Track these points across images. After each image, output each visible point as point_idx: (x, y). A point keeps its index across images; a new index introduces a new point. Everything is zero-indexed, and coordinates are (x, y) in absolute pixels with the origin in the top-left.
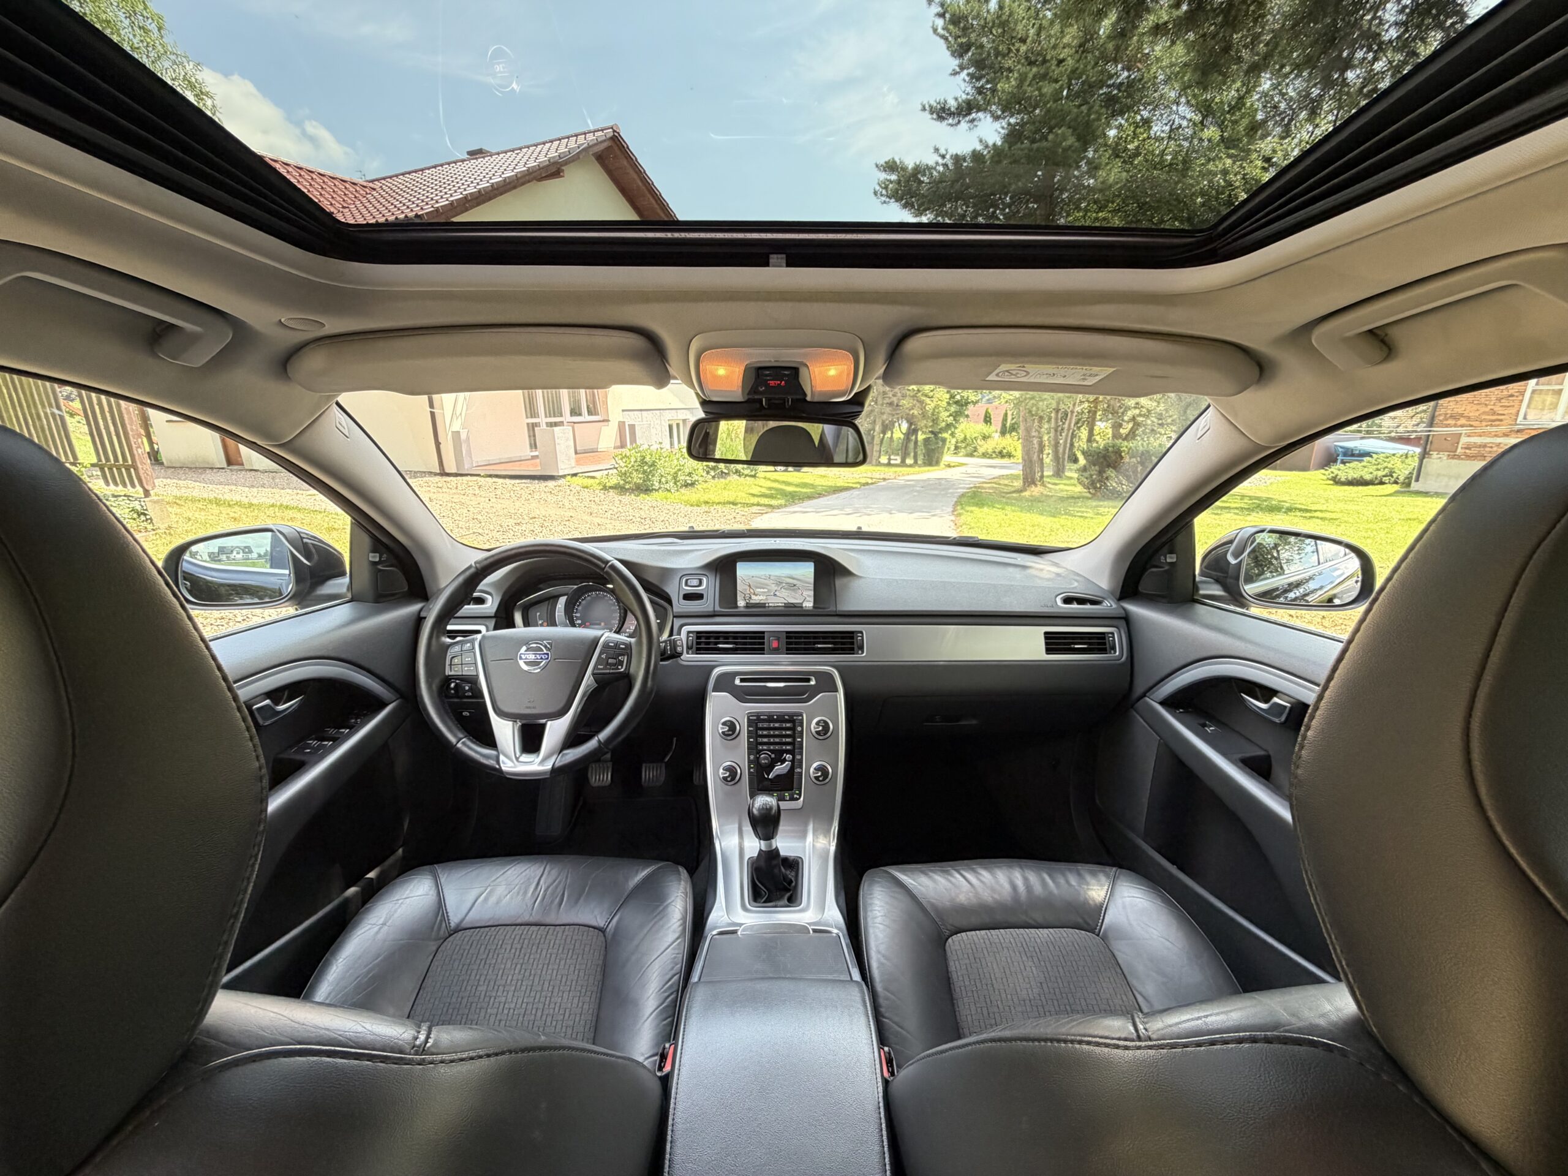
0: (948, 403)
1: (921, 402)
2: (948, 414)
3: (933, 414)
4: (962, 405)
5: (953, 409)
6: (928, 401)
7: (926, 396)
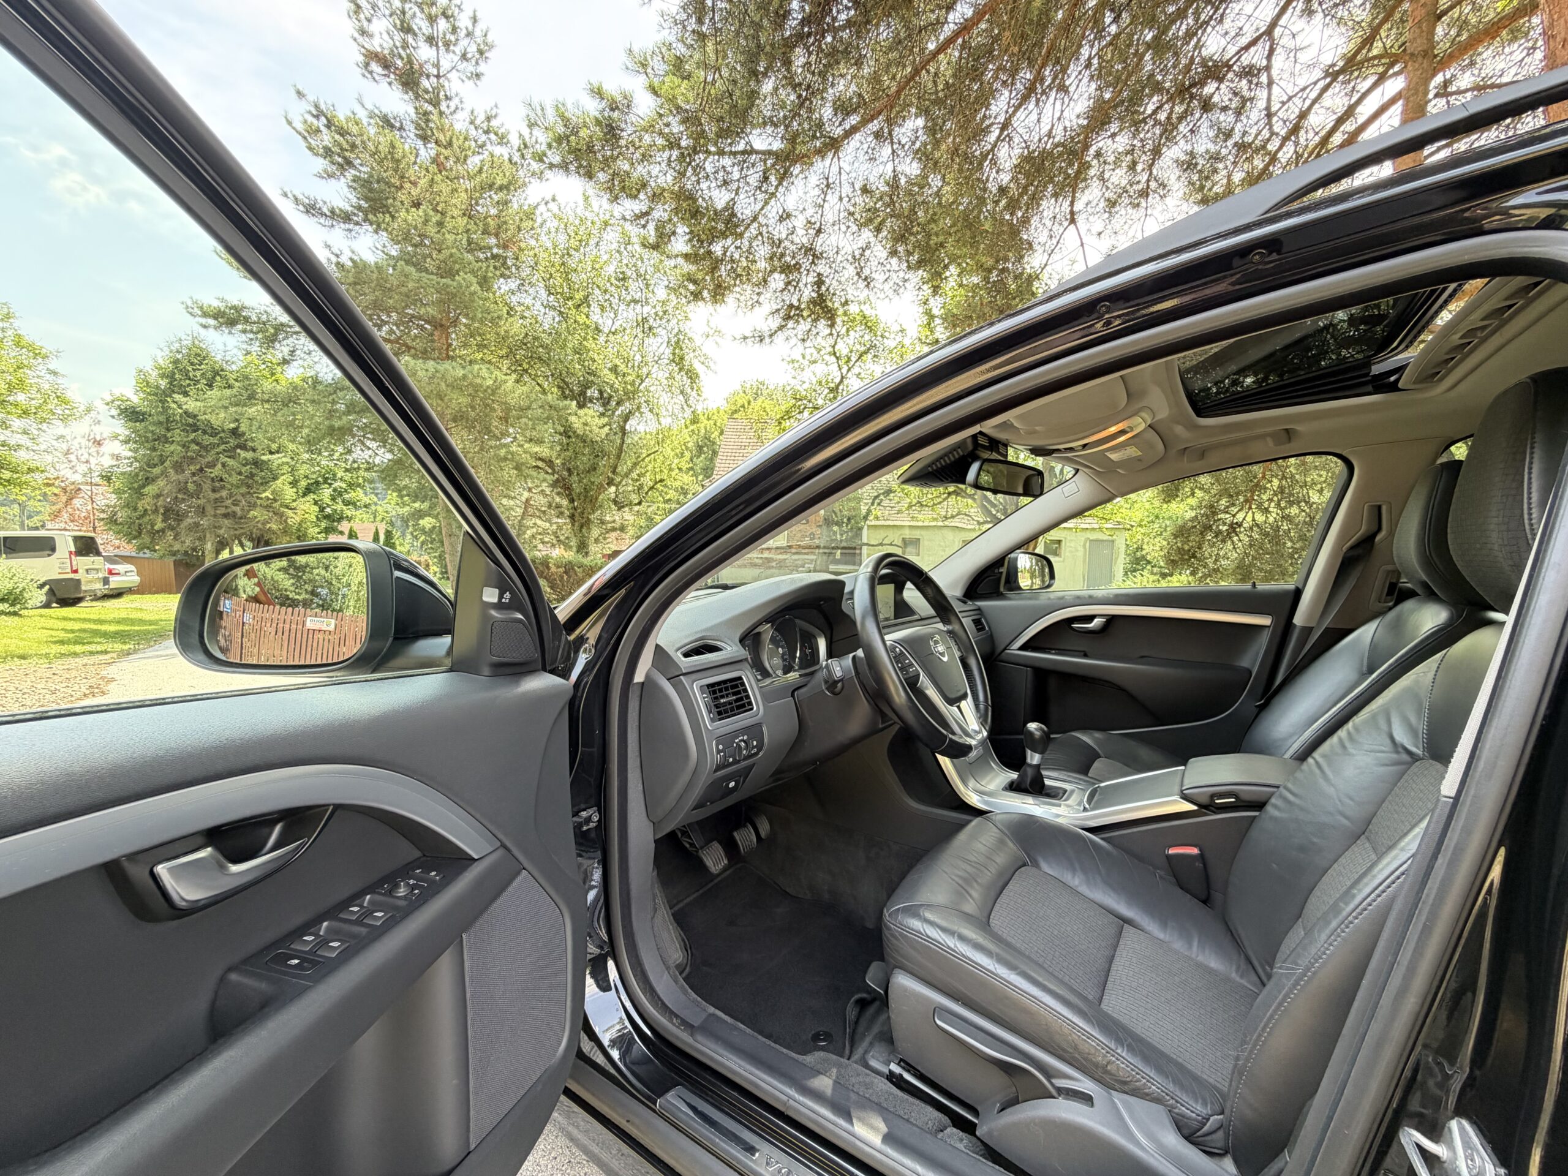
0: (317, 517)
1: (282, 515)
2: (318, 530)
3: (299, 530)
4: (334, 521)
5: (323, 524)
6: (290, 513)
7: (287, 507)
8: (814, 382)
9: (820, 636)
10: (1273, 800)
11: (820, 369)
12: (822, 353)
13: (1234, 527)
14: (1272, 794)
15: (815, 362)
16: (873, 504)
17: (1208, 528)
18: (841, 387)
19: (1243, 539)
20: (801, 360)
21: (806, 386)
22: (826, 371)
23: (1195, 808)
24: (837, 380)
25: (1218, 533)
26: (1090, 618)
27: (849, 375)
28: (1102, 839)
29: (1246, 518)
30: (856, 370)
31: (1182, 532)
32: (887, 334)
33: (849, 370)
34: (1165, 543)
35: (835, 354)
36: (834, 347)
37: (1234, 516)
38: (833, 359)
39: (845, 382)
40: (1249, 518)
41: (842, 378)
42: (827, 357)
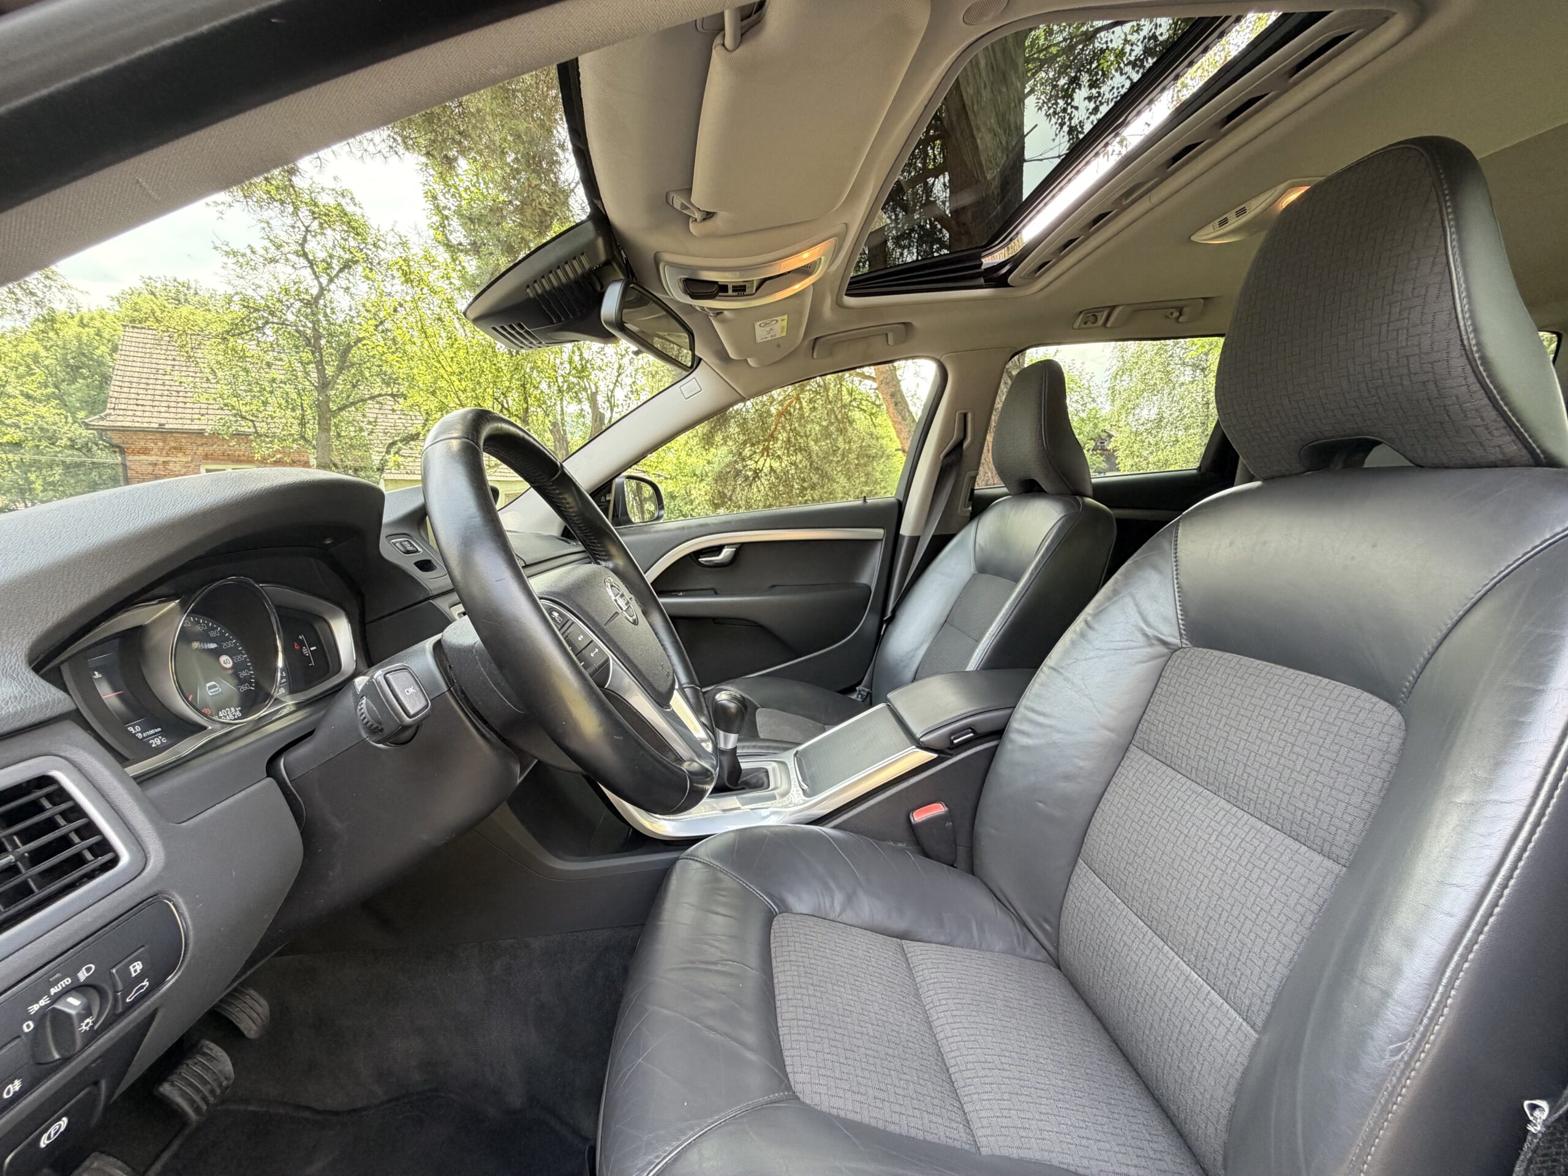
8: (276, 287)
9: (335, 616)
10: (1015, 724)
11: (283, 271)
12: (286, 249)
13: (757, 473)
14: (1008, 718)
15: (273, 260)
16: (388, 452)
17: (738, 473)
18: (321, 302)
19: (764, 483)
20: (248, 252)
21: (264, 292)
22: (293, 277)
23: (935, 756)
24: (315, 291)
25: (747, 478)
26: (718, 549)
27: (332, 287)
28: (835, 827)
29: (765, 463)
30: (342, 281)
31: (721, 478)
32: (381, 244)
33: (331, 280)
34: (708, 488)
35: (305, 255)
36: (302, 245)
37: (756, 462)
38: (303, 261)
39: (328, 296)
40: (767, 465)
41: (322, 289)
42: (293, 258)
